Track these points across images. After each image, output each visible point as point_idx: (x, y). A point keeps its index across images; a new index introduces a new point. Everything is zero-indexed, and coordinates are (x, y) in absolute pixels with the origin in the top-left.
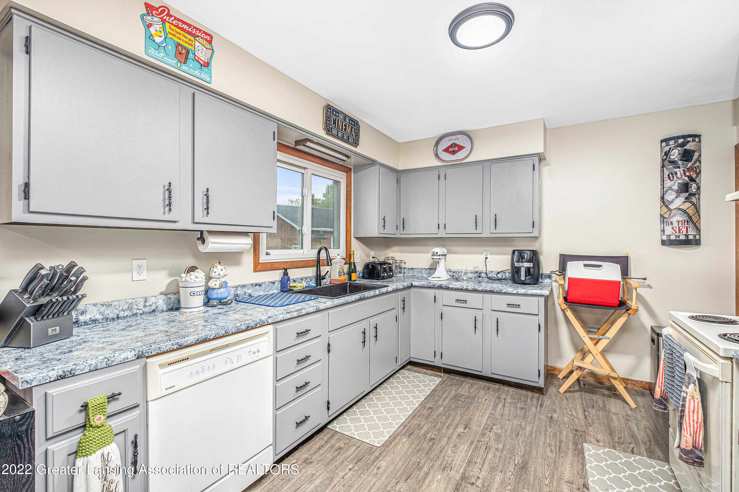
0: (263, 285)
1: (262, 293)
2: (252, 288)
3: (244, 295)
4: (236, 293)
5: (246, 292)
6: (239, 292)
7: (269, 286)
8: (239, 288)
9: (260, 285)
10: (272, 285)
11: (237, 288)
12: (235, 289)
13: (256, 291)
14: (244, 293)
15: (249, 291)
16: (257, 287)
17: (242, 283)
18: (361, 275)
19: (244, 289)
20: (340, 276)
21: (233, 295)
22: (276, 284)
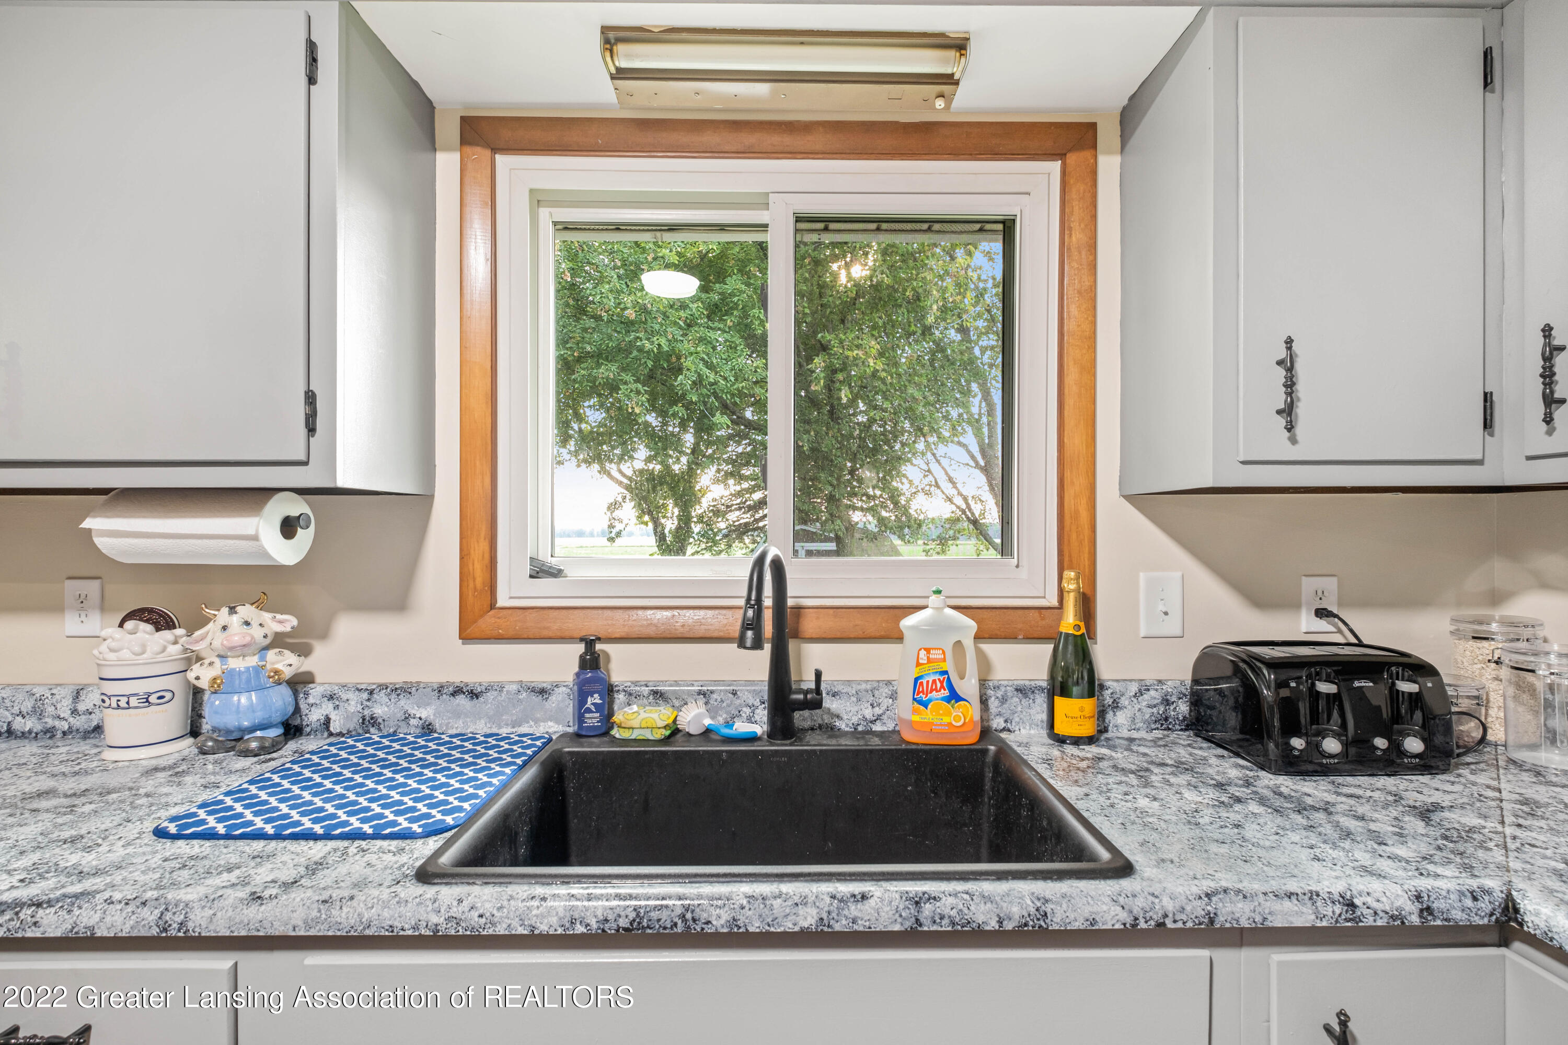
0: (490, 695)
1: (481, 727)
2: (438, 702)
3: (403, 724)
4: (367, 712)
5: (412, 712)
6: (379, 711)
7: (519, 700)
8: (381, 697)
9: (474, 695)
10: (536, 699)
11: (371, 692)
12: (365, 695)
13: (457, 715)
14: (400, 715)
15: (426, 713)
16: (461, 700)
17: (397, 677)
18: (1183, 708)
19: (402, 703)
20: (920, 702)
21: (357, 719)
22: (553, 698)
